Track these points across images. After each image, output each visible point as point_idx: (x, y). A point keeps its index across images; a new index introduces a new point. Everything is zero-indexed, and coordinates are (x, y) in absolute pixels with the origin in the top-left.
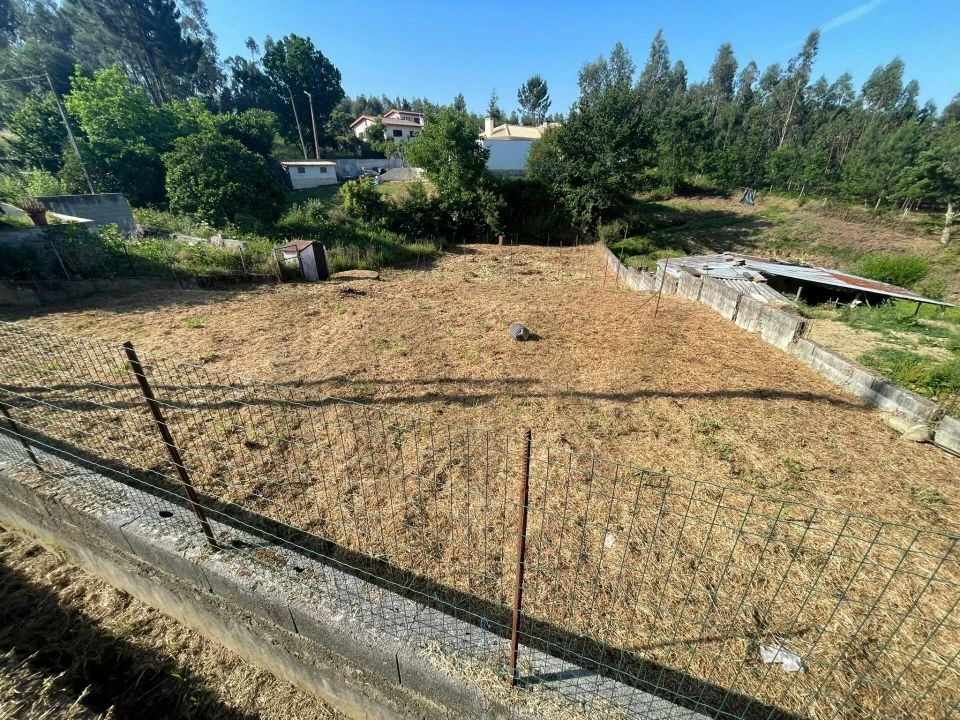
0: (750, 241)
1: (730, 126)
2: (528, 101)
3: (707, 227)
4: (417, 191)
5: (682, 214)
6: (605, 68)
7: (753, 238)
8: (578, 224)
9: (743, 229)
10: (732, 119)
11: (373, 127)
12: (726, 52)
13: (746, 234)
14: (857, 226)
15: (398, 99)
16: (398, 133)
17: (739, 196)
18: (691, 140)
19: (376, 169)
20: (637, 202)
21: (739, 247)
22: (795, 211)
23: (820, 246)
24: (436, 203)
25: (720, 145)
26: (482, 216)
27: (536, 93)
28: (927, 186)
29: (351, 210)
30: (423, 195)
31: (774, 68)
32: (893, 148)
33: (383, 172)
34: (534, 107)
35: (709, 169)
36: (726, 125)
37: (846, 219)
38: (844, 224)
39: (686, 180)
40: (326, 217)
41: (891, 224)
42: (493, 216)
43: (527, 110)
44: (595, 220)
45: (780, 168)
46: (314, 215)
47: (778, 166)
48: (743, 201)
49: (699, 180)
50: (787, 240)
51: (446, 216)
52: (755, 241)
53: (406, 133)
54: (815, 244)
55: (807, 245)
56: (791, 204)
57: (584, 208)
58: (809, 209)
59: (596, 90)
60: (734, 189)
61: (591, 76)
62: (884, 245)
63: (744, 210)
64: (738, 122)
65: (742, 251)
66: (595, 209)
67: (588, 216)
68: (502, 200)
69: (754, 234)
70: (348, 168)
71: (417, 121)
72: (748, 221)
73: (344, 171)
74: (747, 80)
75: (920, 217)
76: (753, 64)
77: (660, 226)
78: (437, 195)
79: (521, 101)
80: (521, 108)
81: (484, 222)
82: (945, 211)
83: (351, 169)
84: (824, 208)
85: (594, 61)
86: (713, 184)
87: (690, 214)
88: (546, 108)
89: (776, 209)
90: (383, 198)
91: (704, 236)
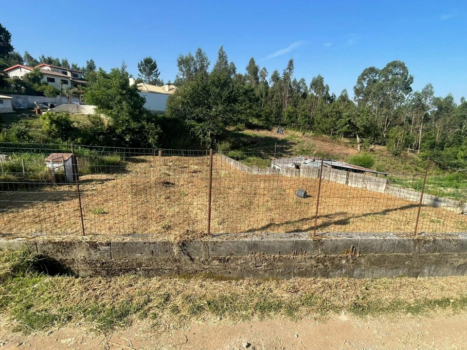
0: (289, 152)
1: (264, 96)
2: (145, 70)
3: (267, 144)
4: (96, 121)
5: (254, 139)
6: (193, 60)
7: (290, 150)
8: (204, 143)
9: (284, 146)
10: (264, 93)
11: (32, 74)
12: (252, 62)
13: (287, 149)
14: (327, 144)
15: (43, 57)
16: (52, 80)
17: (275, 130)
18: (250, 101)
19: (46, 104)
20: (228, 132)
21: (284, 154)
22: (301, 138)
23: (317, 153)
24: (111, 130)
25: (261, 104)
26: (146, 138)
27: (149, 66)
28: (348, 128)
29: (49, 133)
30: (103, 124)
31: (276, 72)
32: (332, 111)
33: (52, 106)
34: (150, 74)
35: (258, 116)
36: (262, 96)
37: (323, 141)
38: (322, 143)
39: (251, 121)
40: (30, 138)
41: (339, 143)
42: (154, 138)
43: (144, 76)
44: (213, 140)
45: (290, 118)
46: (18, 136)
47: (289, 116)
48: (278, 132)
49: (255, 121)
50: (303, 150)
51: (121, 138)
52: (291, 152)
53: (58, 81)
54: (315, 152)
55: (312, 153)
56: (299, 134)
57: (206, 134)
58: (307, 136)
59: (189, 70)
60: (273, 126)
61: (184, 62)
62: (340, 151)
63: (280, 137)
64: (266, 95)
65: (287, 157)
66: (212, 135)
67: (209, 139)
68: (159, 128)
69: (290, 148)
70: (20, 101)
71: (66, 74)
72: (284, 142)
73: (17, 103)
74: (263, 76)
75: (347, 140)
76: (264, 69)
77: (245, 144)
78: (111, 124)
79: (140, 70)
80: (140, 74)
81: (147, 142)
82: (356, 138)
83: (24, 103)
84: (313, 136)
85: (185, 55)
86: (261, 123)
87: (257, 137)
88: (157, 75)
89: (293, 136)
90: (75, 125)
91: (267, 149)
